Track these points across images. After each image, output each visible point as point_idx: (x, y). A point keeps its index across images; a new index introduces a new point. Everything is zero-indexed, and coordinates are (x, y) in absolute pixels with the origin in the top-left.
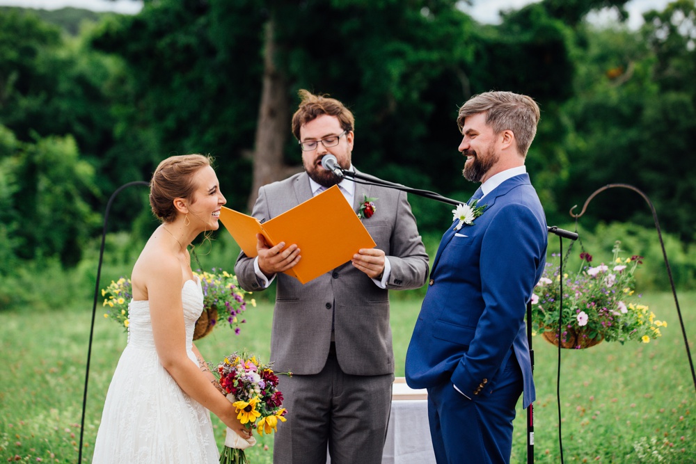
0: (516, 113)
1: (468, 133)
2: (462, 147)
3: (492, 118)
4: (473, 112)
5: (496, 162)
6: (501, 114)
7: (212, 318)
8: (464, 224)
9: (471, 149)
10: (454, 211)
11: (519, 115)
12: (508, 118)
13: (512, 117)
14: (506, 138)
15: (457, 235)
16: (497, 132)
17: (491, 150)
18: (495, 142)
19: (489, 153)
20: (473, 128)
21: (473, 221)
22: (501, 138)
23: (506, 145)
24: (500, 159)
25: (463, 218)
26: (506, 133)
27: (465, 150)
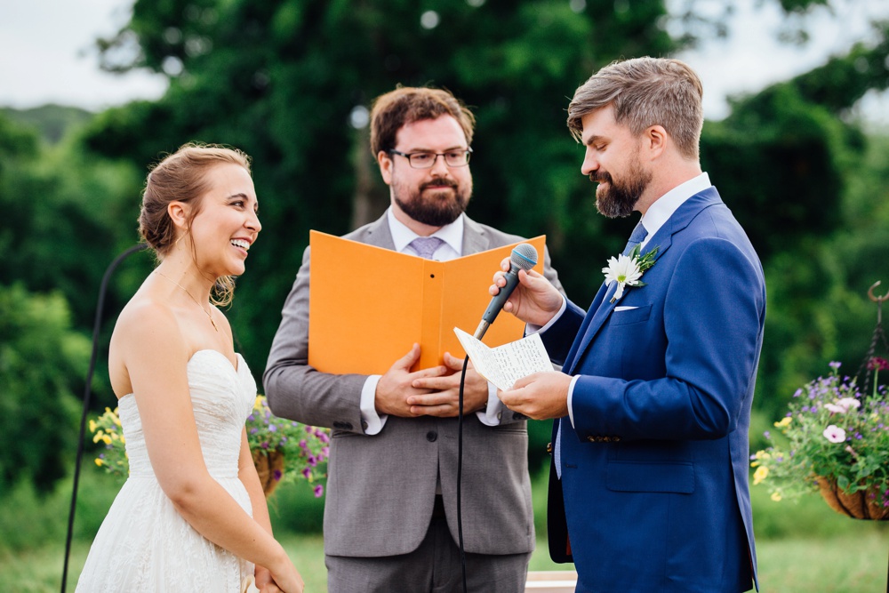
0: (662, 93)
1: (591, 142)
2: (586, 167)
3: (623, 112)
4: (591, 107)
5: (649, 181)
6: (638, 102)
7: (275, 468)
8: (627, 287)
9: (601, 170)
10: (605, 270)
11: (668, 96)
12: (650, 105)
13: (658, 102)
14: (655, 139)
15: (618, 309)
16: (637, 133)
17: (635, 165)
18: (638, 150)
19: (632, 172)
20: (598, 134)
21: (640, 279)
22: (647, 141)
23: (657, 151)
24: (655, 175)
25: (622, 278)
26: (653, 131)
27: (594, 172)
